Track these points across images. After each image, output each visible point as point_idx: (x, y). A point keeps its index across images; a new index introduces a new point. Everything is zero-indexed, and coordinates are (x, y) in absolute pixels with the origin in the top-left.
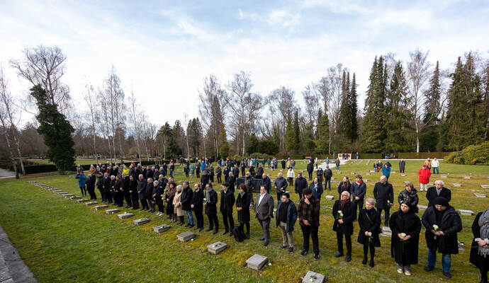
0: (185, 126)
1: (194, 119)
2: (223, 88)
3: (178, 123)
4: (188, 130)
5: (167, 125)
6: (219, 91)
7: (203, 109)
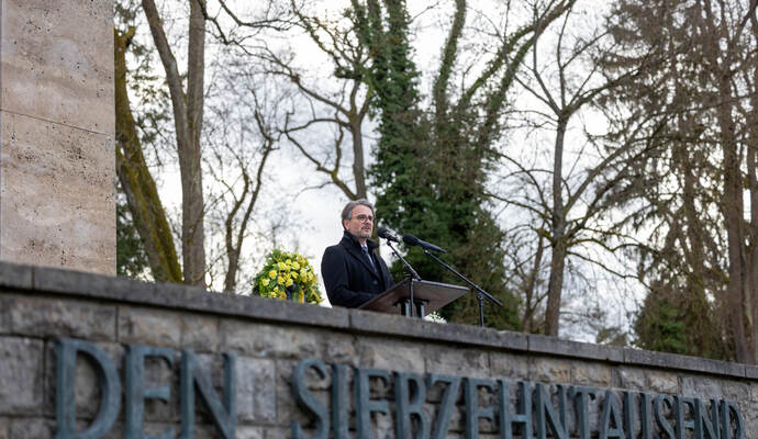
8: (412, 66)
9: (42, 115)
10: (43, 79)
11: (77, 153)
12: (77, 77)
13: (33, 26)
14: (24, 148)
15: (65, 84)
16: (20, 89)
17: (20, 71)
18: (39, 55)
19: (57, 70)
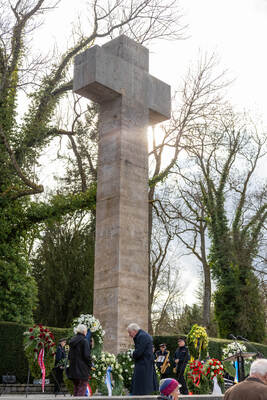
8: (225, 218)
9: (129, 287)
10: (130, 276)
11: (138, 297)
12: (138, 275)
13: (127, 260)
14: (124, 297)
15: (135, 276)
16: (123, 280)
17: (123, 274)
18: (128, 268)
19: (133, 273)
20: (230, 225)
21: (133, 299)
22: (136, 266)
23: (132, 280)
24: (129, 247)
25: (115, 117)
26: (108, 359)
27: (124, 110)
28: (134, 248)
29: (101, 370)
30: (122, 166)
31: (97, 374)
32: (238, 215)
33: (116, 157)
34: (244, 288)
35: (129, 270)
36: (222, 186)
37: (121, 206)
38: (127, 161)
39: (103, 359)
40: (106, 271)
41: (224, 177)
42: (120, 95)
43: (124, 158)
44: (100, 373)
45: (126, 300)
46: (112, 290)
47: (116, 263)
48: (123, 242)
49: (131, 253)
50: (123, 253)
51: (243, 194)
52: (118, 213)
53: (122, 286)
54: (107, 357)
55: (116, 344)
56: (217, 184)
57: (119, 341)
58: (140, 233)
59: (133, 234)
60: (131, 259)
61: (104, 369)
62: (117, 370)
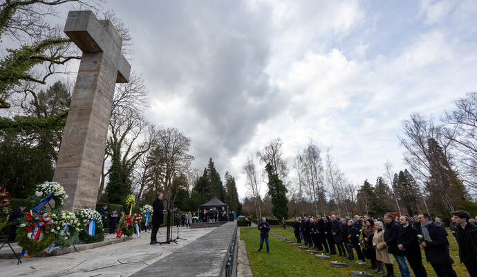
0: (389, 183)
1: (401, 172)
2: (436, 124)
3: (380, 180)
4: (394, 186)
5: (366, 183)
6: (432, 130)
7: (410, 157)
8: (120, 155)
12: (96, 162)
13: (90, 151)
16: (85, 163)
17: (86, 159)
18: (90, 156)
19: (93, 160)
20: (122, 158)
21: (90, 176)
22: (96, 156)
23: (91, 164)
24: (92, 143)
25: (96, 62)
26: (68, 217)
27: (103, 61)
28: (96, 144)
29: (61, 226)
30: (96, 93)
31: (55, 229)
32: (127, 154)
33: (92, 86)
34: (125, 185)
35: (90, 158)
36: (121, 141)
37: (91, 115)
38: (100, 91)
39: (64, 217)
40: (70, 156)
41: (123, 138)
42: (102, 51)
43: (98, 88)
44: (59, 228)
45: (85, 176)
46: (75, 169)
47: (81, 151)
48: (89, 138)
49: (93, 147)
50: (88, 146)
51: (130, 146)
52: (89, 120)
53: (84, 167)
54: (67, 214)
55: (72, 206)
56: (119, 138)
57: (74, 204)
58: (102, 137)
59: (97, 136)
60: (93, 151)
61: (64, 224)
62: (75, 225)
